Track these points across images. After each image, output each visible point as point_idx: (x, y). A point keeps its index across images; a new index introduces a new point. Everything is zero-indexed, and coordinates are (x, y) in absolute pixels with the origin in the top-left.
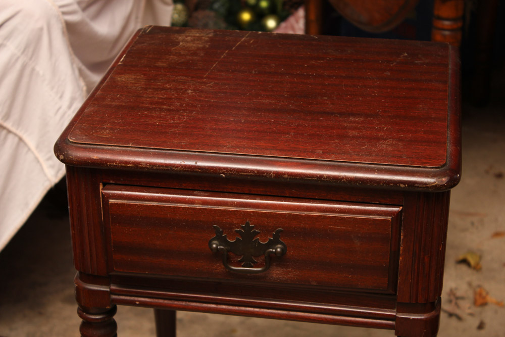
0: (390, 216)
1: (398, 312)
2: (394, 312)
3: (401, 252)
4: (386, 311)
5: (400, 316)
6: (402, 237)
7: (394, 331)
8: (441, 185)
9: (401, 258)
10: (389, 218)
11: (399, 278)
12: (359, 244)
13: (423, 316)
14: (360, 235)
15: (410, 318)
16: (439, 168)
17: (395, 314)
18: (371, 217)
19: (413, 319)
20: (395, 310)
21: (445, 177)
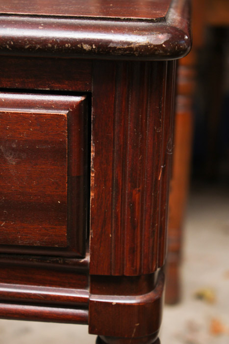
0: (65, 109)
1: (92, 292)
2: (86, 293)
3: (92, 183)
4: (72, 292)
5: (96, 298)
6: (93, 154)
7: (86, 328)
8: (155, 46)
9: (92, 194)
10: (64, 113)
11: (91, 231)
12: (14, 163)
13: (134, 299)
14: (14, 146)
15: (111, 303)
16: (152, 21)
17: (87, 296)
18: (33, 111)
19: (118, 304)
20: (88, 291)
21: (162, 33)
